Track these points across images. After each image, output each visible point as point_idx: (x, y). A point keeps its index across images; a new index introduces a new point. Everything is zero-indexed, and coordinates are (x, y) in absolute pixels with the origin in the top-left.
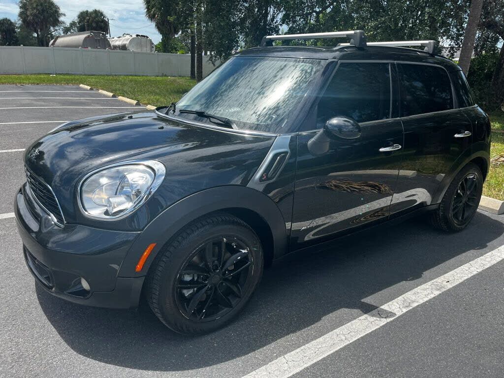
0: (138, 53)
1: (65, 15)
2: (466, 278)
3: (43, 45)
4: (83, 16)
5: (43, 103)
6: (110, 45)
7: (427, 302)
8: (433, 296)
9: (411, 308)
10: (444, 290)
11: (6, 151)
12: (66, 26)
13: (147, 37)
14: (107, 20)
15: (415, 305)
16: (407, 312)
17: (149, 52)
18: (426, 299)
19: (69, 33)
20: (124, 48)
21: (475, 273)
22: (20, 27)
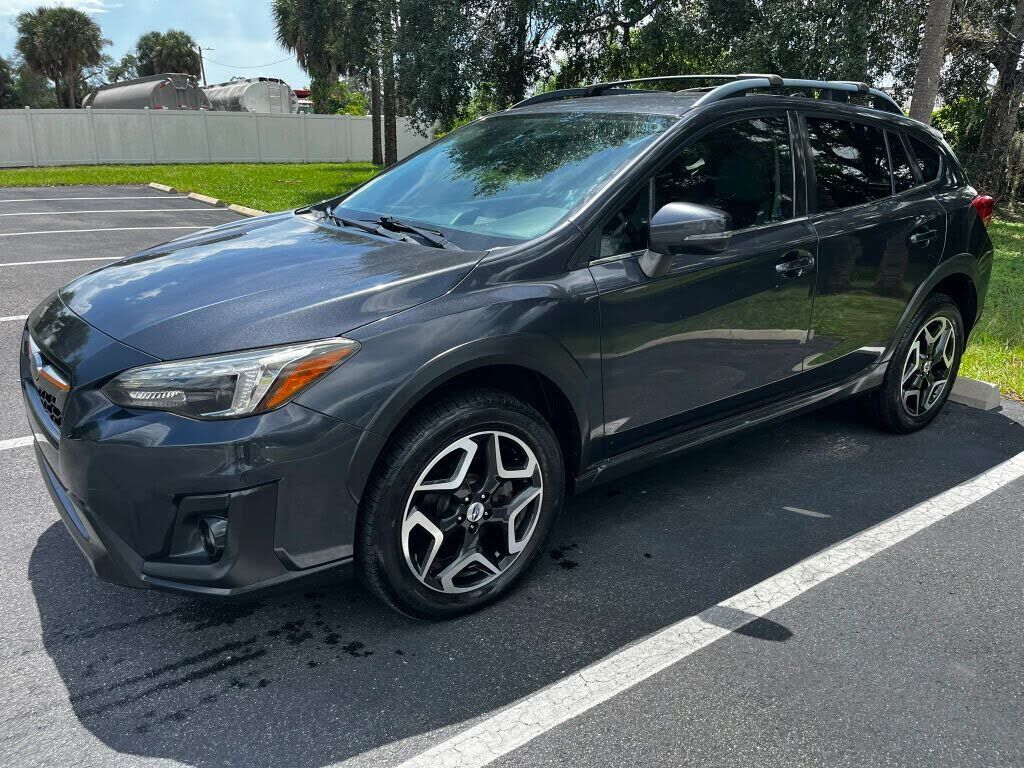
0: (266, 116)
1: (111, 43)
2: (921, 527)
3: (67, 106)
4: (147, 44)
5: (78, 223)
6: (205, 101)
7: (847, 571)
8: (857, 561)
9: (816, 583)
10: (878, 550)
11: (15, 318)
12: (114, 65)
13: (282, 82)
14: (198, 52)
15: (824, 577)
16: (809, 591)
17: (286, 113)
18: (845, 567)
19: (121, 80)
20: (235, 105)
21: (939, 518)
22: (19, 71)
